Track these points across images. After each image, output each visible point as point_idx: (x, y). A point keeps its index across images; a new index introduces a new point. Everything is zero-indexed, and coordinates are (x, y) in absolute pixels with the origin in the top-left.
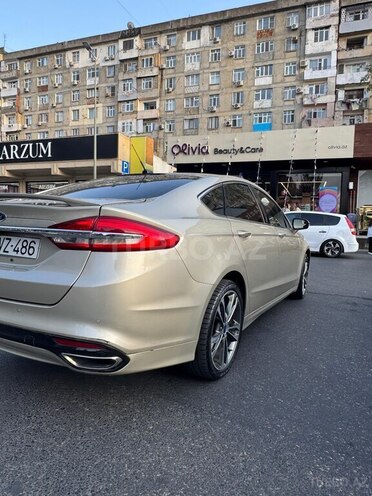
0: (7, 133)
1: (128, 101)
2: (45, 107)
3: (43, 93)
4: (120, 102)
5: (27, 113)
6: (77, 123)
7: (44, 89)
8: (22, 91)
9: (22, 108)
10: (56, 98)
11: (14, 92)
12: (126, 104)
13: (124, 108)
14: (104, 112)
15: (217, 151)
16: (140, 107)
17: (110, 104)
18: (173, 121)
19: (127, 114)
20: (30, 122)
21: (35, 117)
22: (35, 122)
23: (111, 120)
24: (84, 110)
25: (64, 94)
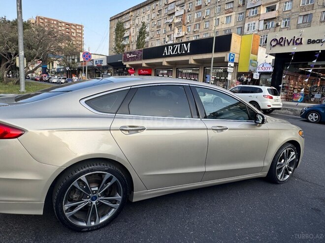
0: (177, 38)
1: (254, 8)
2: (198, 20)
3: (198, 11)
4: (248, 9)
5: (189, 25)
6: (217, 28)
7: (199, 7)
8: (187, 11)
9: (185, 22)
10: (206, 12)
11: (182, 12)
12: (252, 10)
13: (250, 13)
14: (236, 18)
15: (310, 42)
16: (263, 10)
17: (241, 12)
18: (289, 19)
19: (252, 17)
20: (189, 30)
21: (193, 26)
22: (192, 30)
23: (240, 23)
24: (223, 18)
25: (210, 9)
